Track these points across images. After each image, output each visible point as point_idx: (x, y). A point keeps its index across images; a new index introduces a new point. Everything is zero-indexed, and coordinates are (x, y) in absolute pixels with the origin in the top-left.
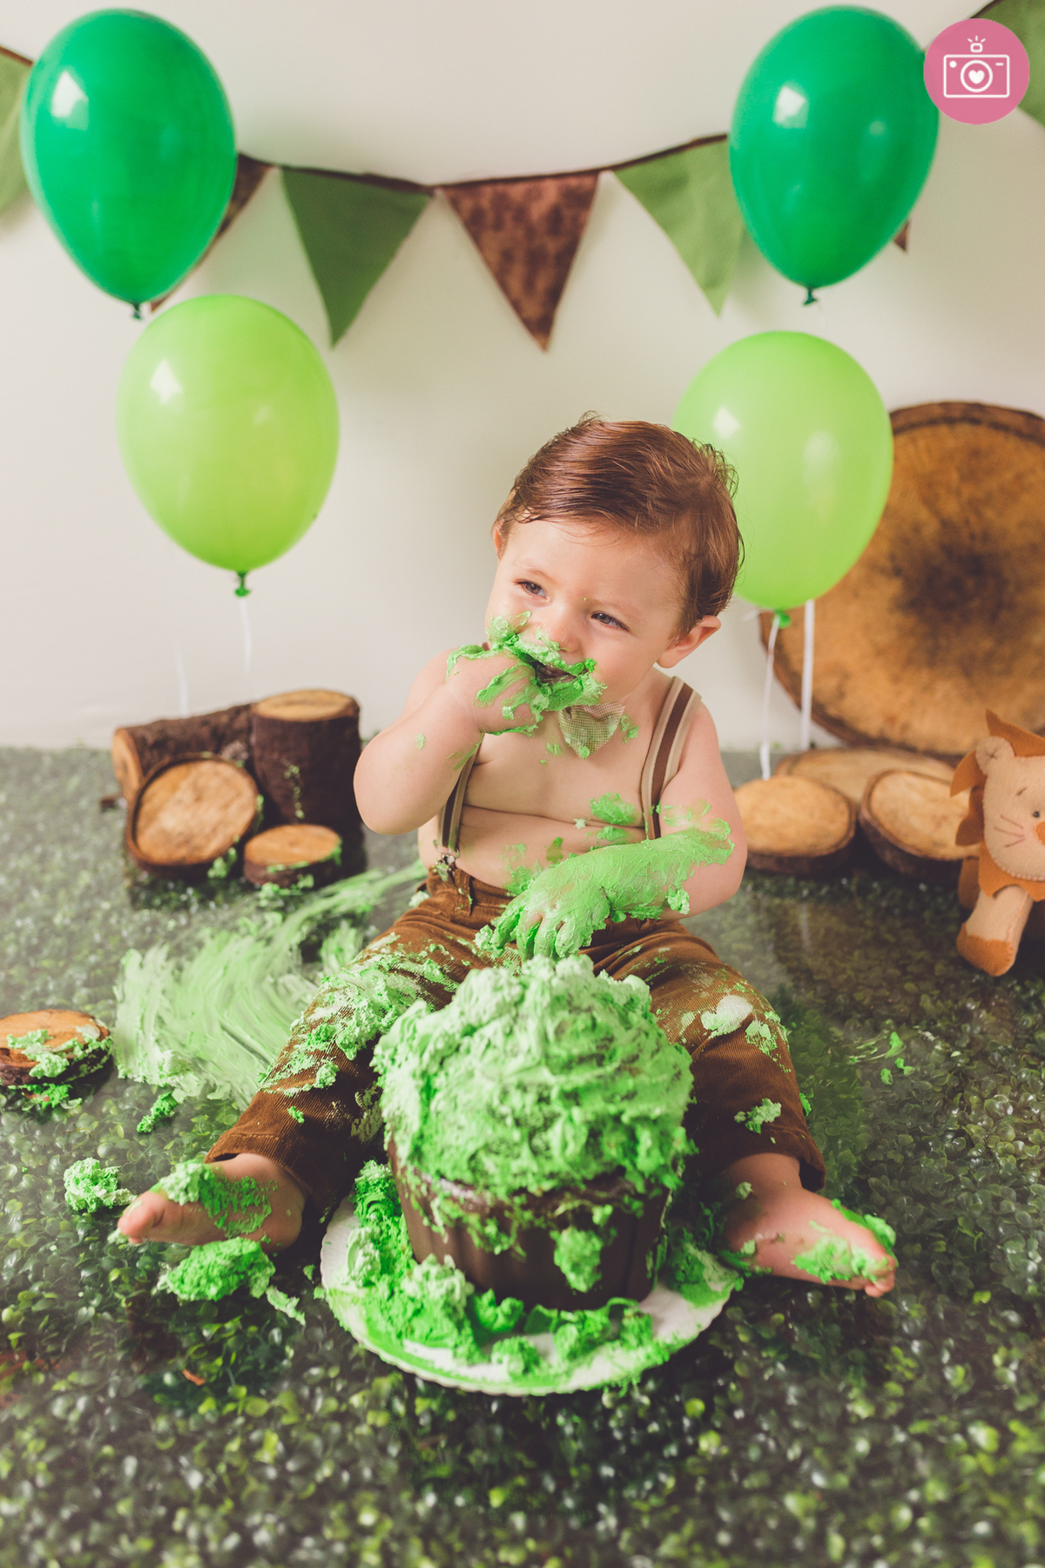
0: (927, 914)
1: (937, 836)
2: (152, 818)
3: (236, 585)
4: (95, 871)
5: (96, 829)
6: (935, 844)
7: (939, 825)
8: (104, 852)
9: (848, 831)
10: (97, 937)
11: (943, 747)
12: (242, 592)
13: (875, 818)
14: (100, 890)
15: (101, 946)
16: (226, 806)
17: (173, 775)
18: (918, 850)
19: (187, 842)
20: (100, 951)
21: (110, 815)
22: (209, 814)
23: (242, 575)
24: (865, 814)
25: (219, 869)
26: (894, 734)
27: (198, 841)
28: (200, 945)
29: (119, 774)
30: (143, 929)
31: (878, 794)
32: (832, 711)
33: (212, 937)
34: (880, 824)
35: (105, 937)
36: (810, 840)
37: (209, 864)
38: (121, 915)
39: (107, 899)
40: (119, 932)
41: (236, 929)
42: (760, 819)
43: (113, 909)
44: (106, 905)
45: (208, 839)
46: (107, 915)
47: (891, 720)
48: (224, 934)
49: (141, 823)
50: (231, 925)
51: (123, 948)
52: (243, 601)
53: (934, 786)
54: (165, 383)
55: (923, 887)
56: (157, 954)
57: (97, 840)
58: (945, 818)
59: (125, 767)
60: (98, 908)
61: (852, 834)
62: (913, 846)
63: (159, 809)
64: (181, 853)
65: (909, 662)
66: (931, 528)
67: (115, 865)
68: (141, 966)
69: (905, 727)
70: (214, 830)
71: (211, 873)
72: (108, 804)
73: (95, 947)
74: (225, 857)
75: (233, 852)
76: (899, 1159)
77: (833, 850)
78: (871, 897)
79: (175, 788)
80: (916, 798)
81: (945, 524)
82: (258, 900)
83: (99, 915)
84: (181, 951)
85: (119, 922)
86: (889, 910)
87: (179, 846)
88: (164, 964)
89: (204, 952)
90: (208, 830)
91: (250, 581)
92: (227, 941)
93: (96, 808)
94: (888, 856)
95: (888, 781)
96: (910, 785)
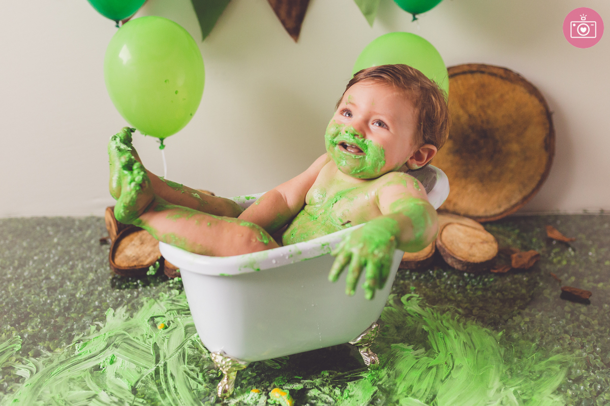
0: (468, 287)
3: (159, 144)
4: (96, 272)
5: (98, 254)
7: (471, 247)
8: (101, 264)
9: (432, 249)
10: (97, 303)
11: (472, 213)
12: (162, 146)
13: (444, 244)
14: (98, 282)
15: (98, 307)
16: (155, 246)
17: (131, 236)
18: (463, 258)
19: (137, 259)
20: (98, 309)
21: (104, 247)
22: (147, 249)
23: (162, 140)
24: (439, 243)
25: (151, 271)
26: (450, 207)
27: (141, 259)
28: (142, 305)
29: (108, 228)
30: (117, 299)
31: (445, 233)
33: (147, 301)
34: (446, 247)
35: (100, 302)
37: (147, 269)
38: (107, 293)
39: (101, 285)
40: (105, 301)
41: (159, 298)
43: (103, 290)
44: (100, 289)
45: (147, 258)
46: (100, 293)
47: (449, 201)
48: (153, 300)
49: (117, 253)
50: (156, 296)
51: (108, 307)
52: (163, 151)
53: (469, 230)
54: (125, 55)
55: (466, 275)
56: (121, 310)
57: (98, 258)
58: (474, 244)
59: (111, 225)
60: (97, 290)
61: (434, 251)
62: (460, 256)
63: (124, 249)
64: (135, 263)
65: (456, 176)
66: (464, 118)
67: (105, 270)
68: (114, 315)
69: (455, 204)
70: (149, 255)
71: (148, 273)
72: (104, 241)
73: (95, 308)
74: (154, 265)
75: (158, 264)
77: (425, 258)
78: (443, 279)
79: (132, 241)
80: (461, 235)
81: (470, 116)
82: (169, 284)
83: (97, 293)
84: (133, 308)
85: (106, 296)
86: (451, 285)
87: (133, 261)
88: (125, 314)
89: (143, 308)
90: (146, 255)
91: (165, 142)
92: (154, 304)
93: (98, 244)
94: (449, 261)
95: (449, 227)
96: (459, 230)
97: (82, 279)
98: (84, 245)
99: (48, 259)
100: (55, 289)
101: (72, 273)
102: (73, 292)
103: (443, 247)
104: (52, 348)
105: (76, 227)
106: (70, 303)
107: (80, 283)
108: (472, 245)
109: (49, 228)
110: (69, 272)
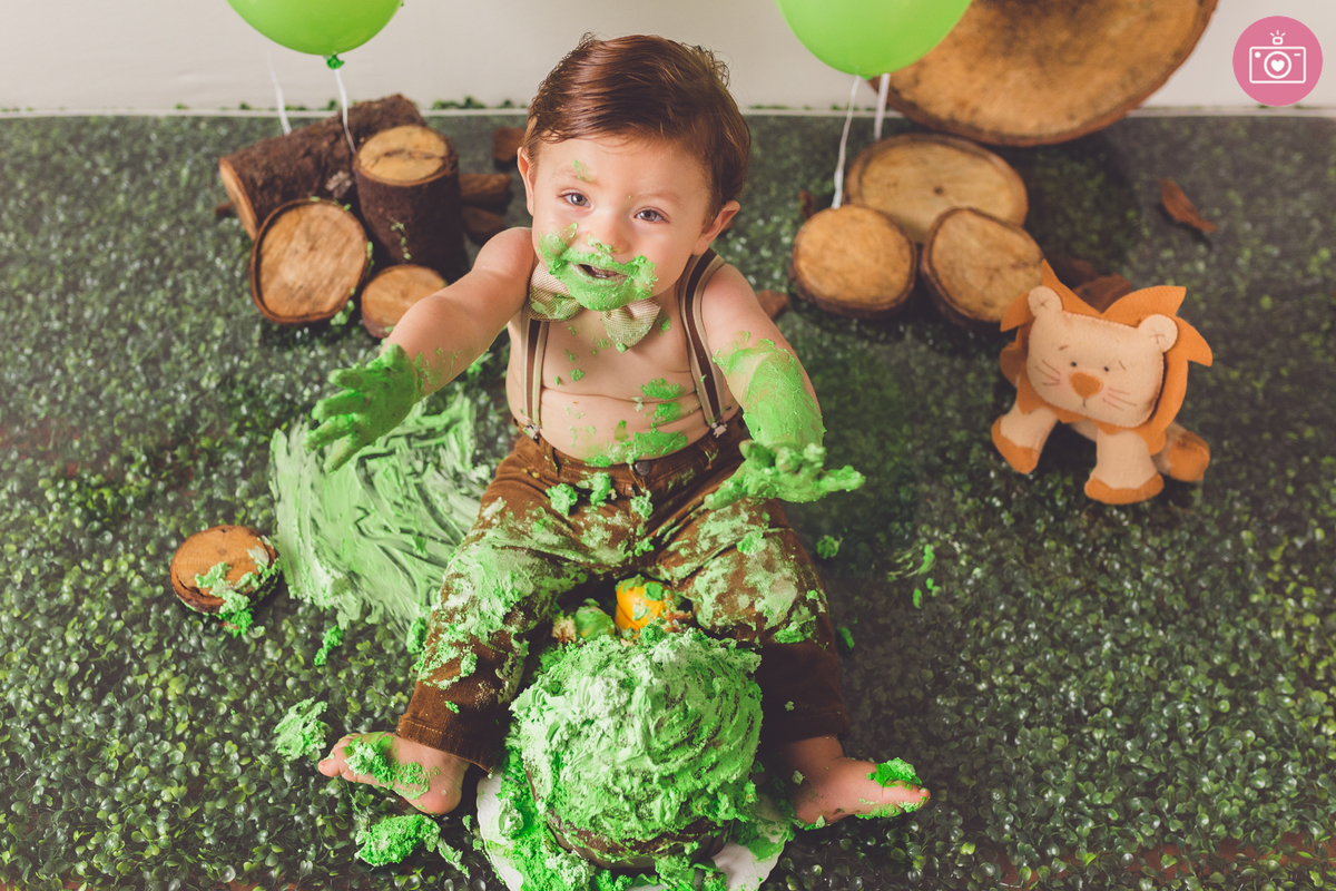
1: (988, 294)
2: (274, 273)
4: (228, 316)
6: (988, 304)
7: (991, 278)
9: (909, 282)
10: (245, 408)
12: (336, 64)
13: (936, 274)
14: (236, 339)
15: (248, 418)
16: (339, 255)
17: (287, 221)
18: (970, 311)
19: (308, 296)
22: (327, 265)
24: (926, 267)
25: (339, 319)
26: (964, 116)
27: (318, 295)
30: (282, 395)
31: (938, 243)
32: (906, 96)
34: (939, 281)
35: (251, 408)
36: (874, 292)
37: (330, 315)
38: (260, 378)
42: (831, 261)
43: (251, 369)
44: (245, 365)
45: (327, 291)
46: (247, 379)
47: (962, 104)
49: (264, 279)
52: (336, 72)
56: (300, 439)
58: (997, 270)
60: (239, 369)
61: (912, 286)
62: (965, 307)
63: (278, 262)
64: (305, 308)
68: (288, 453)
69: (975, 111)
70: (331, 282)
71: (333, 322)
74: (345, 310)
75: (351, 304)
76: (920, 695)
77: (893, 305)
79: (290, 238)
80: (974, 243)
83: (240, 378)
85: (260, 390)
87: (301, 301)
90: (325, 282)
94: (942, 308)
95: (950, 224)
96: (970, 229)
97: (202, 333)
98: (184, 217)
99: (121, 265)
100: (155, 362)
101: (180, 315)
102: (194, 375)
103: (933, 280)
104: (185, 535)
105: (153, 152)
106: (195, 409)
107: (202, 348)
108: (993, 273)
109: (100, 159)
110: (174, 312)
